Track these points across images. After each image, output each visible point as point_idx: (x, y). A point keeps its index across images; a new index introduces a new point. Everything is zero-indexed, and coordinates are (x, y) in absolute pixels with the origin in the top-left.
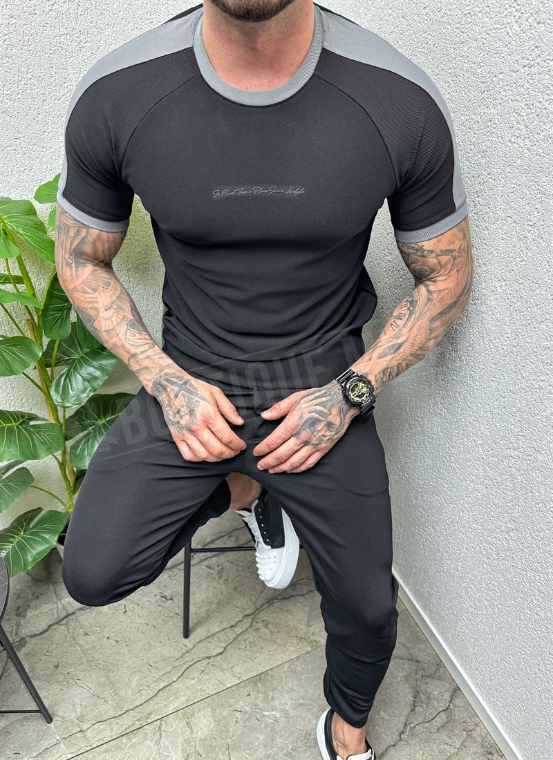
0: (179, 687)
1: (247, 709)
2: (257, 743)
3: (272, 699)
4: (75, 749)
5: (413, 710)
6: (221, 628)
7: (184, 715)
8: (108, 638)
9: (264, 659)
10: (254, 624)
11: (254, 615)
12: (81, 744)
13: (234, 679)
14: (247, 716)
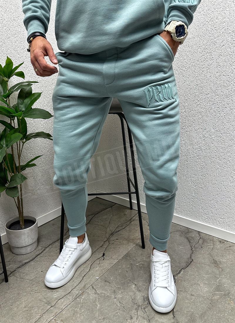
0: (92, 273)
1: (128, 266)
2: (141, 274)
3: (136, 259)
4: (53, 314)
5: (190, 242)
6: (96, 249)
7: (101, 279)
8: (42, 271)
9: (123, 250)
10: (110, 242)
11: (108, 240)
12: (55, 311)
13: (115, 260)
14: (130, 268)
